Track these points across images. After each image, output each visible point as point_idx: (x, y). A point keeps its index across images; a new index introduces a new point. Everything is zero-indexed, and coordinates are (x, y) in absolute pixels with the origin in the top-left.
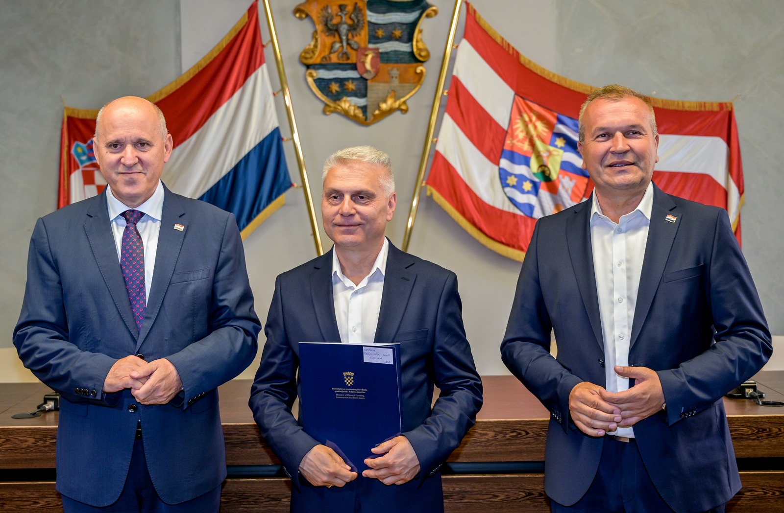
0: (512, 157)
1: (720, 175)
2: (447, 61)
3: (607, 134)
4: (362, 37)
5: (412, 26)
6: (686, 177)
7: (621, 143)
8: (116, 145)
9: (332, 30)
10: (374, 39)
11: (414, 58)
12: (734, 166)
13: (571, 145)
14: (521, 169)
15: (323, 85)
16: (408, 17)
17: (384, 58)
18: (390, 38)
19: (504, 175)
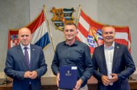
2: (78, 20)
3: (107, 33)
4: (62, 16)
7: (109, 35)
10: (65, 16)
11: (72, 19)
13: (100, 34)
15: (55, 24)
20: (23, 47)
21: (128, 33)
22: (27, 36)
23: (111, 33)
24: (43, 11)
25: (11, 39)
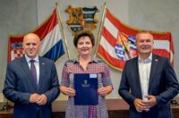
0: (118, 46)
1: (168, 49)
4: (81, 17)
5: (93, 14)
6: (160, 50)
8: (28, 44)
9: (74, 15)
10: (84, 18)
11: (94, 22)
12: (172, 47)
14: (120, 49)
15: (72, 29)
16: (93, 12)
17: (87, 22)
18: (88, 17)
19: (116, 50)
20: (28, 59)
21: (170, 41)
22: (34, 44)
23: (148, 41)
24: (55, 11)
25: (11, 49)
